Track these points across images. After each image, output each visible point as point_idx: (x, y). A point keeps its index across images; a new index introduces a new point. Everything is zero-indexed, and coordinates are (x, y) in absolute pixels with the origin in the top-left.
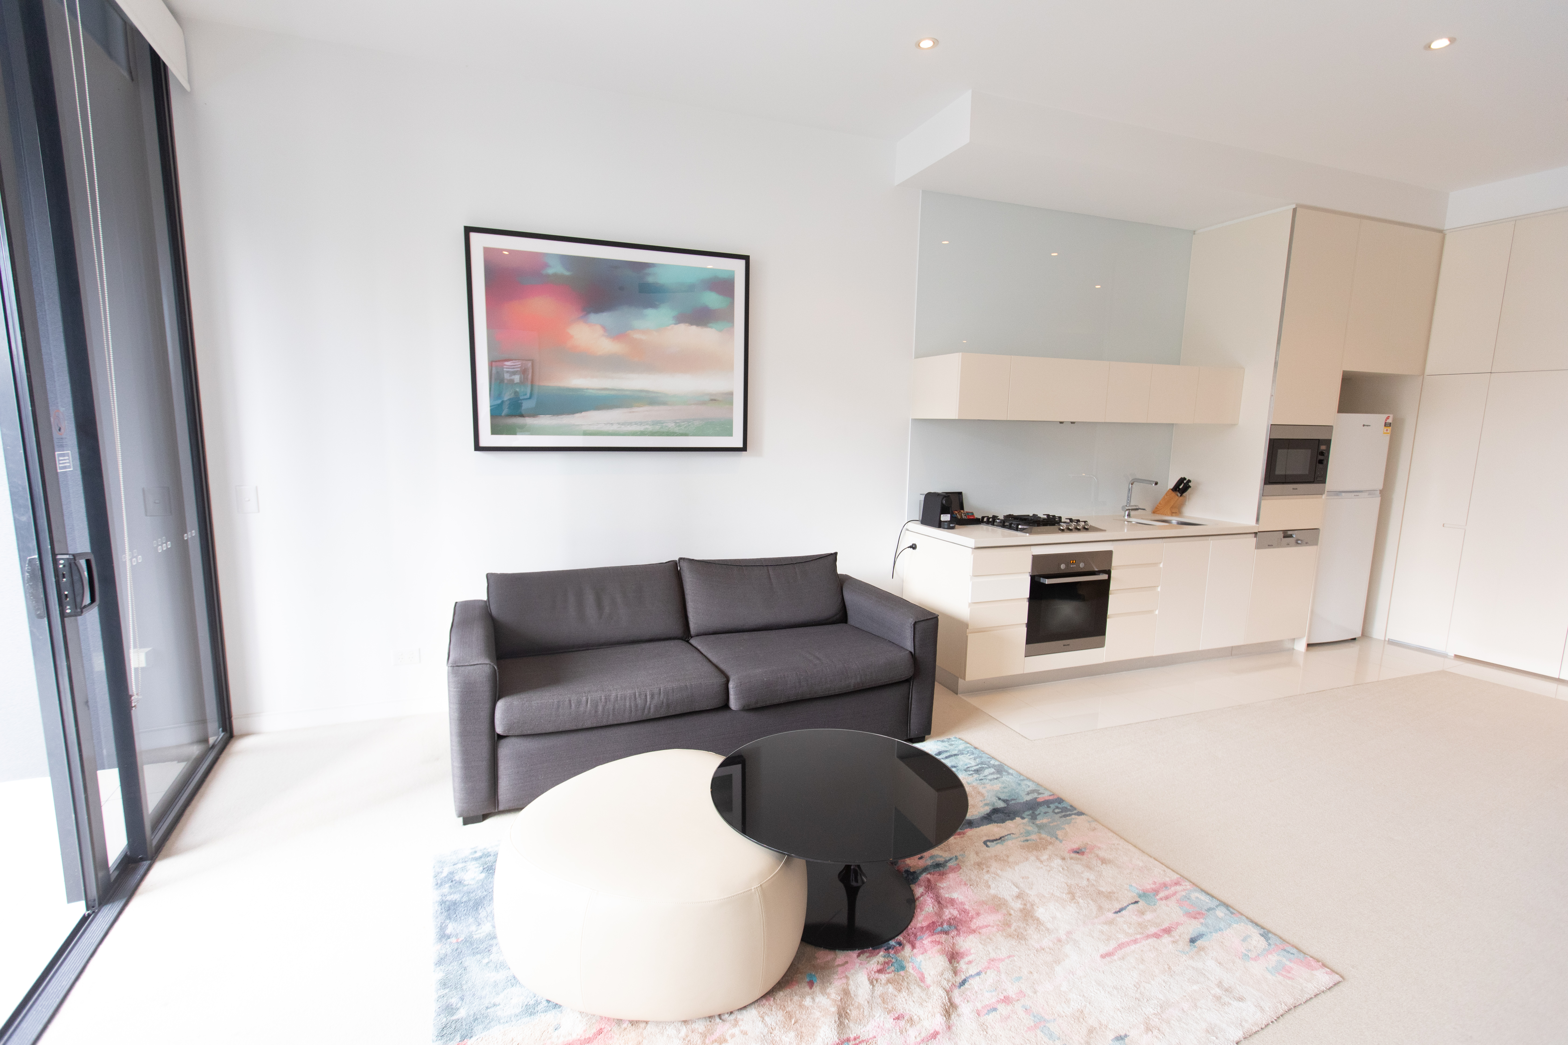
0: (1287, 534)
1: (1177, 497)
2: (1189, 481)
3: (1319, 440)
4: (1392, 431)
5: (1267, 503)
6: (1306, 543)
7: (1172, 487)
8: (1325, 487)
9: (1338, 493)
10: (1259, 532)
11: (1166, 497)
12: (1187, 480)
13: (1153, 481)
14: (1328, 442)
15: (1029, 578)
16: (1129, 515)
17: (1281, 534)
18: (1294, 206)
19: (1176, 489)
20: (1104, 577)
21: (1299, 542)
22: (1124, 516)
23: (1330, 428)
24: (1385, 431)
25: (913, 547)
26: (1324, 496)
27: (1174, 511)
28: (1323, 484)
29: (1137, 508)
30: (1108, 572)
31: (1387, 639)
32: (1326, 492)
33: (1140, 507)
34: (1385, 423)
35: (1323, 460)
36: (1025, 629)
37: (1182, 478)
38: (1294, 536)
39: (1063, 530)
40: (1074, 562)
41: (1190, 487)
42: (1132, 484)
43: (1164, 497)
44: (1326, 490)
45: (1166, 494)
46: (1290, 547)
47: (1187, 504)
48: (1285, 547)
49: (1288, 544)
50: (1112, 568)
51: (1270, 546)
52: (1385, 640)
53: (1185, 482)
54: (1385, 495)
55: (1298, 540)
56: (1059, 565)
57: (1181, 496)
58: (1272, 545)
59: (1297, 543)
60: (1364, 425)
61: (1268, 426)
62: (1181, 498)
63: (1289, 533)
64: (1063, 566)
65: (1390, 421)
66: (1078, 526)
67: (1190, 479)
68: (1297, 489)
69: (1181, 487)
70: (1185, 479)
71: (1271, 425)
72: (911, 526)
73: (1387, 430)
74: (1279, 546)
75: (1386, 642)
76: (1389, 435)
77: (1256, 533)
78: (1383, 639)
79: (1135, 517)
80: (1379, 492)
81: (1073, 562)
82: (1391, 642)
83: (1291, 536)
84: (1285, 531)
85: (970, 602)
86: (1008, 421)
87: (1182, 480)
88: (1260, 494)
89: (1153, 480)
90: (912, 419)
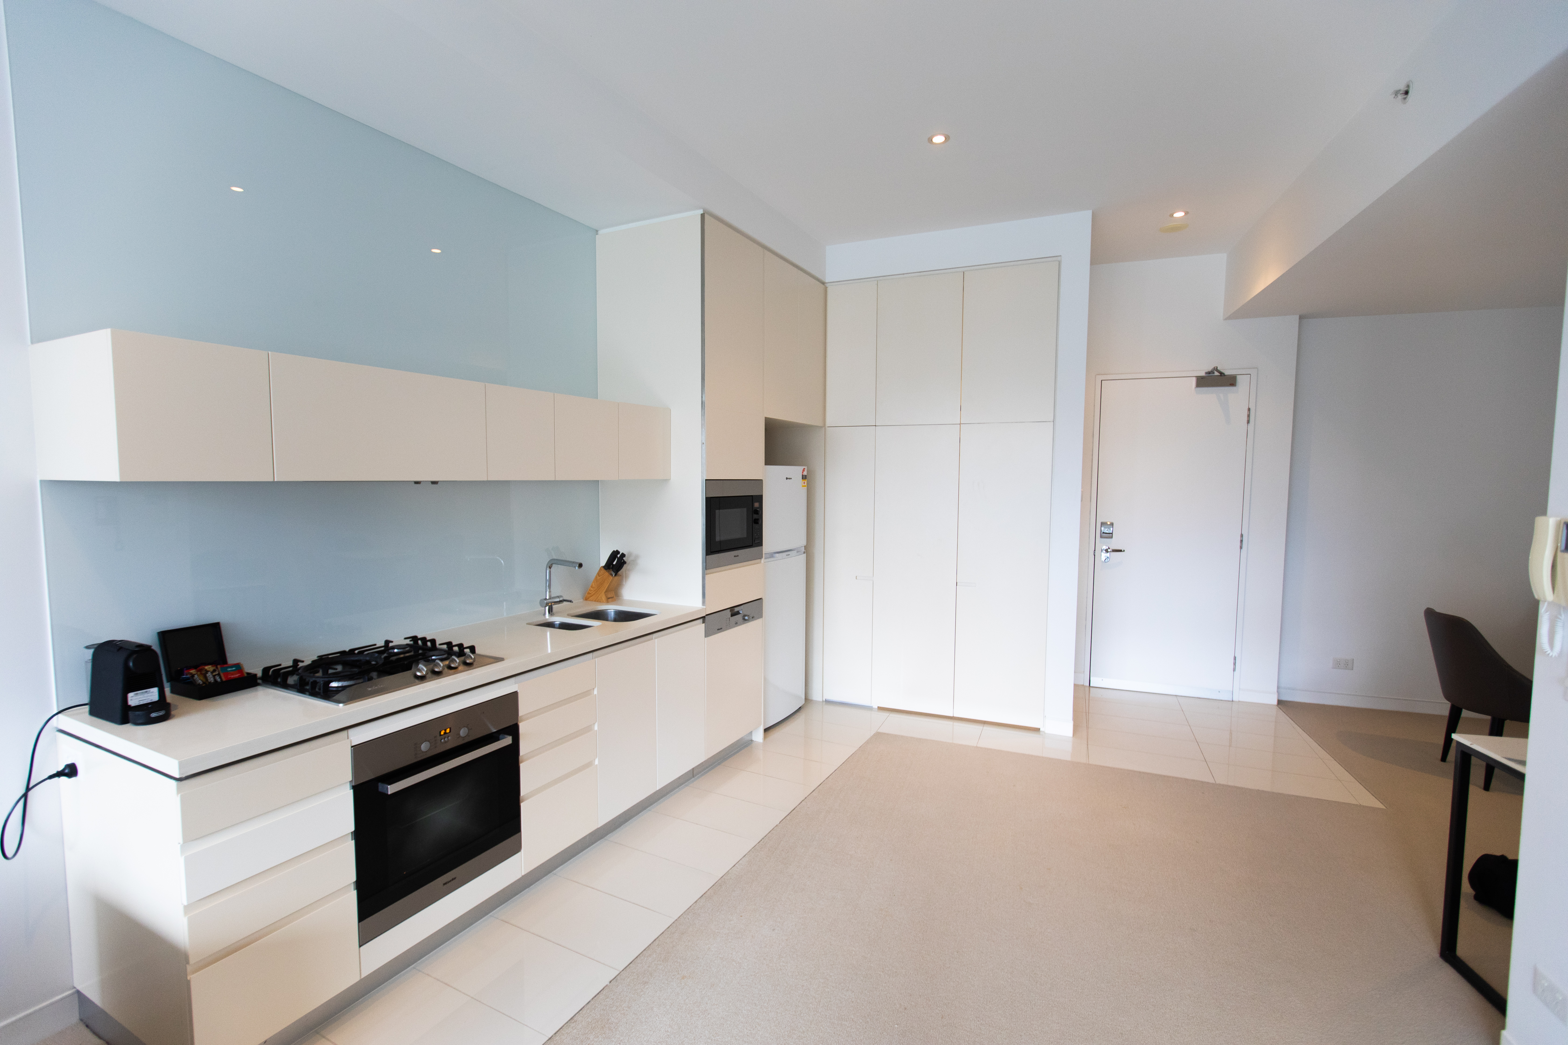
0: (734, 611)
1: (611, 578)
2: (623, 555)
3: (752, 496)
4: (808, 484)
5: (711, 577)
6: (753, 618)
7: (604, 564)
8: (762, 550)
9: (772, 555)
10: (707, 615)
11: (598, 578)
12: (621, 553)
13: (577, 563)
14: (759, 498)
15: (350, 793)
16: (550, 611)
17: (728, 613)
18: (701, 212)
19: (609, 566)
20: (507, 741)
21: (746, 618)
22: (545, 614)
23: (760, 482)
24: (803, 484)
25: (71, 771)
26: (763, 560)
27: (609, 596)
28: (759, 547)
29: (561, 599)
30: (513, 730)
31: (824, 700)
32: (764, 555)
33: (565, 598)
34: (803, 475)
35: (758, 519)
36: (354, 894)
37: (614, 551)
38: (741, 612)
39: (422, 679)
40: (448, 731)
41: (625, 563)
42: (550, 568)
43: (596, 577)
44: (764, 553)
45: (598, 574)
46: (739, 625)
47: (624, 583)
48: (734, 627)
49: (737, 623)
50: (519, 719)
51: (720, 630)
52: (823, 701)
53: (619, 556)
54: (808, 550)
55: (745, 616)
56: (417, 746)
57: (615, 575)
58: (721, 629)
59: (745, 619)
60: (787, 478)
61: (702, 482)
62: (616, 578)
63: (736, 609)
64: (424, 747)
65: (805, 473)
66: (453, 663)
67: (625, 553)
68: (738, 556)
69: (614, 563)
70: (618, 552)
71: (706, 480)
72: (64, 721)
73: (804, 483)
74: (729, 627)
75: (824, 703)
76: (806, 487)
77: (703, 618)
78: (821, 700)
79: (559, 614)
80: (804, 547)
81: (445, 733)
82: (828, 702)
83: (738, 613)
84: (732, 608)
85: (186, 903)
86: (278, 482)
87: (615, 554)
88: (703, 568)
89: (577, 561)
90: (42, 481)
